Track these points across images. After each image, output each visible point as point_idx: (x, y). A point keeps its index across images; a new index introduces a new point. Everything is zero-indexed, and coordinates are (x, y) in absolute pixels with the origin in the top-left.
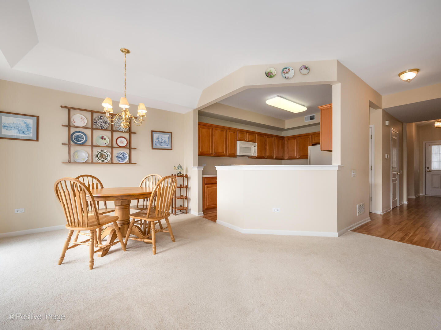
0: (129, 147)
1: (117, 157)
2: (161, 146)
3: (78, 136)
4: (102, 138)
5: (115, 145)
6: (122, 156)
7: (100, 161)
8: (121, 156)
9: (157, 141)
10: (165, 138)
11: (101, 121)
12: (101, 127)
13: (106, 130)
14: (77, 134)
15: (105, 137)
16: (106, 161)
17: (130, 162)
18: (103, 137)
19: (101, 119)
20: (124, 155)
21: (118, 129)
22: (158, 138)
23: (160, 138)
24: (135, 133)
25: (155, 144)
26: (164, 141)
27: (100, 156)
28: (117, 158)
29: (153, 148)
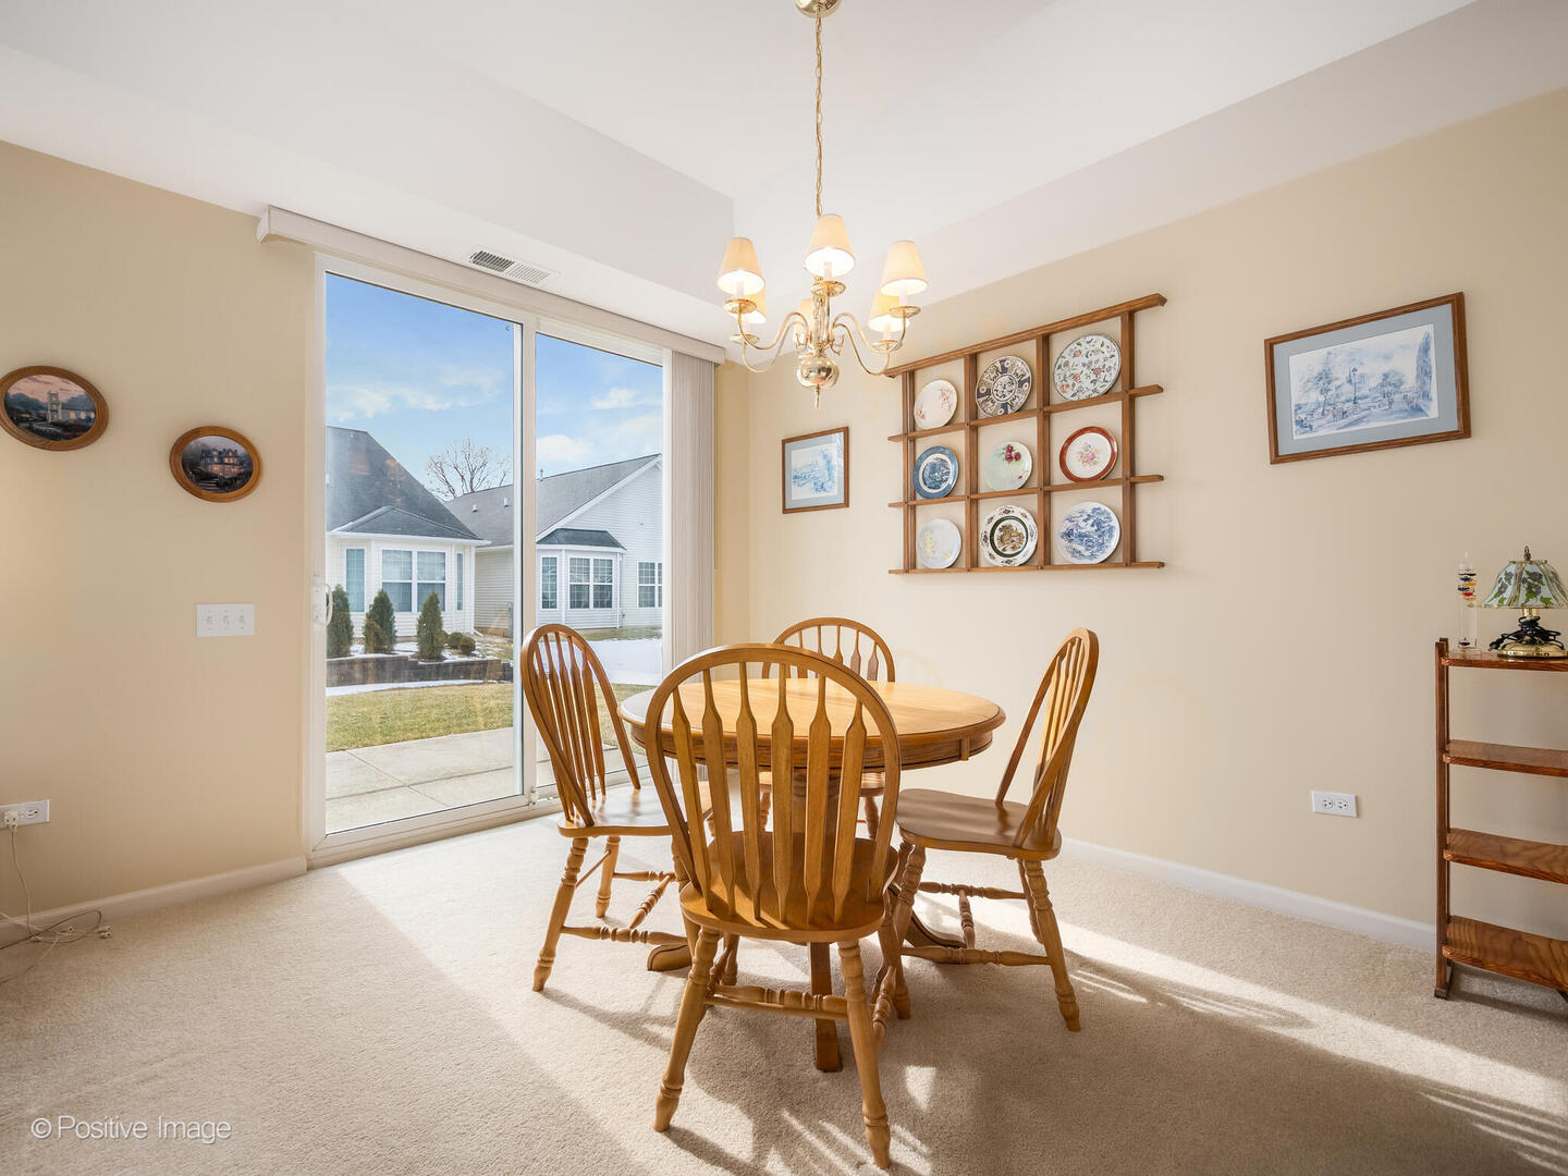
0: (1127, 474)
1: (1068, 534)
2: (1351, 424)
3: (934, 468)
4: (1012, 456)
5: (1058, 477)
6: (1089, 528)
7: (999, 561)
8: (1087, 528)
9: (1315, 396)
10: (1387, 357)
11: (1005, 379)
12: (1004, 406)
13: (1022, 411)
14: (931, 459)
15: (1019, 448)
16: (1020, 559)
17: (1129, 556)
18: (1010, 449)
19: (1005, 370)
20: (1098, 524)
21: (1068, 395)
22: (1324, 378)
23: (1340, 374)
24: (1159, 389)
25: (1300, 423)
26: (1374, 382)
27: (1001, 539)
28: (1064, 542)
29: (1277, 458)
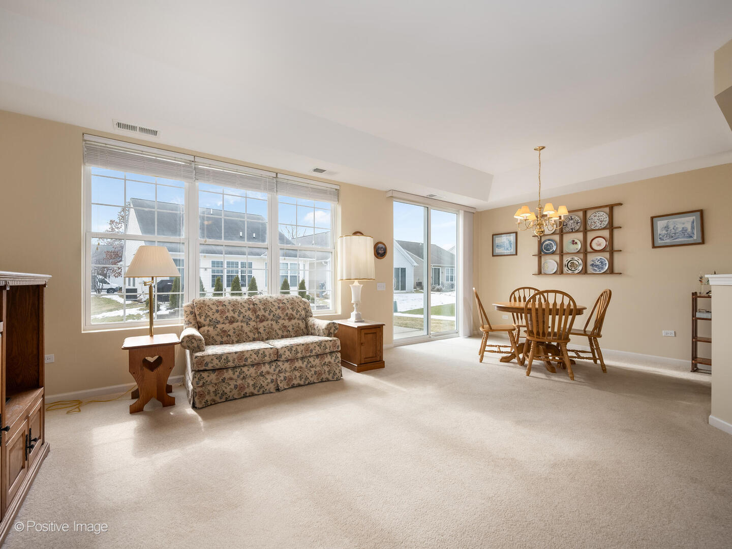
0: (611, 249)
1: (592, 265)
2: (674, 239)
3: (547, 245)
4: (574, 243)
5: (589, 249)
6: (599, 263)
7: (570, 272)
8: (598, 263)
9: (664, 232)
10: (683, 224)
11: (572, 221)
12: (572, 229)
13: (577, 231)
14: (547, 242)
15: (576, 241)
16: (577, 272)
17: (611, 271)
18: (574, 241)
19: (572, 219)
20: (602, 262)
21: (593, 227)
22: (667, 228)
23: (671, 227)
24: (620, 227)
25: (660, 238)
26: (680, 230)
27: (571, 266)
28: (591, 267)
29: (654, 247)
